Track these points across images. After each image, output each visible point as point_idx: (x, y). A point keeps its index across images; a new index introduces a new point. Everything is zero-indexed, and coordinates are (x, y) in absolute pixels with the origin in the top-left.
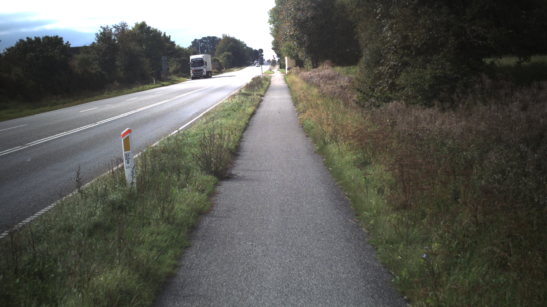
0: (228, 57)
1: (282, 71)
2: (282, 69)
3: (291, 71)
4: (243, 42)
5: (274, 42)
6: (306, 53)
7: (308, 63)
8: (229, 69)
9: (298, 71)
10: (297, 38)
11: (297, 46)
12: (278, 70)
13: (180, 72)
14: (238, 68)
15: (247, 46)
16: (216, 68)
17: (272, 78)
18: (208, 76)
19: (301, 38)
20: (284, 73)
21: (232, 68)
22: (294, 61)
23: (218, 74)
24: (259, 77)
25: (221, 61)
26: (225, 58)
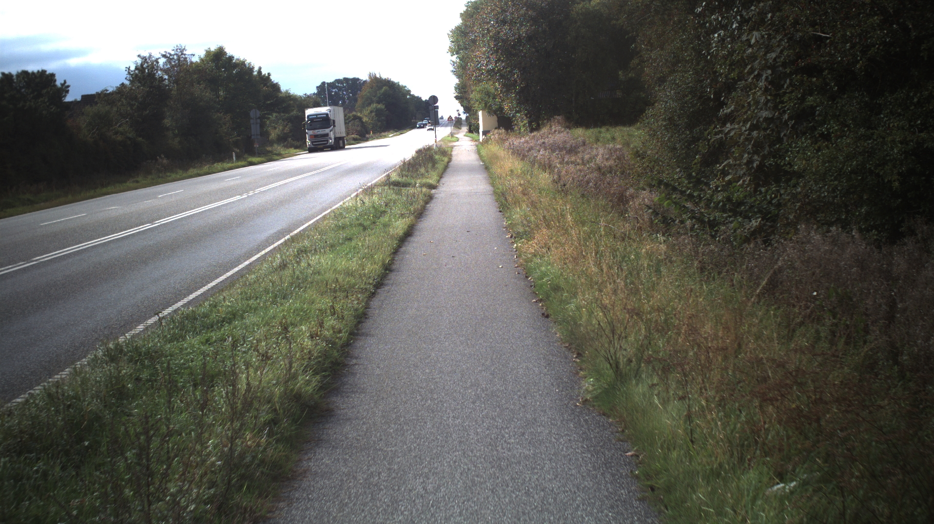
0: (378, 112)
1: (472, 137)
2: (472, 133)
3: (490, 137)
4: (405, 87)
5: (458, 86)
6: (518, 104)
7: (521, 121)
8: (381, 133)
9: (504, 136)
10: (500, 75)
11: (501, 91)
12: (465, 136)
13: (290, 139)
14: (397, 132)
15: (412, 93)
16: (356, 131)
17: (454, 150)
18: (338, 145)
19: (507, 75)
20: (476, 141)
21: (384, 131)
22: (495, 118)
23: (358, 143)
24: (429, 149)
25: (365, 119)
26: (373, 114)
